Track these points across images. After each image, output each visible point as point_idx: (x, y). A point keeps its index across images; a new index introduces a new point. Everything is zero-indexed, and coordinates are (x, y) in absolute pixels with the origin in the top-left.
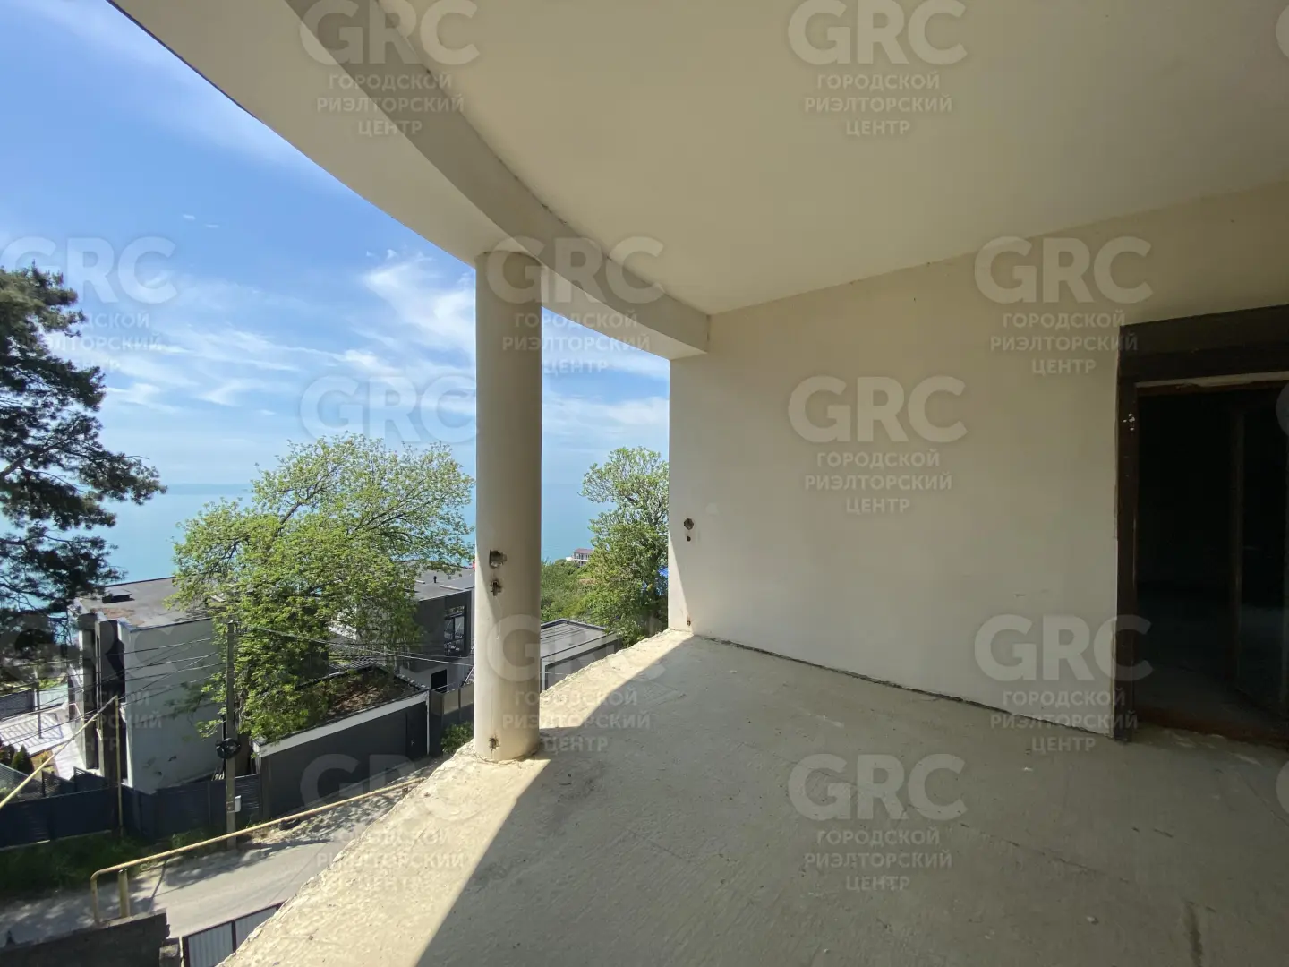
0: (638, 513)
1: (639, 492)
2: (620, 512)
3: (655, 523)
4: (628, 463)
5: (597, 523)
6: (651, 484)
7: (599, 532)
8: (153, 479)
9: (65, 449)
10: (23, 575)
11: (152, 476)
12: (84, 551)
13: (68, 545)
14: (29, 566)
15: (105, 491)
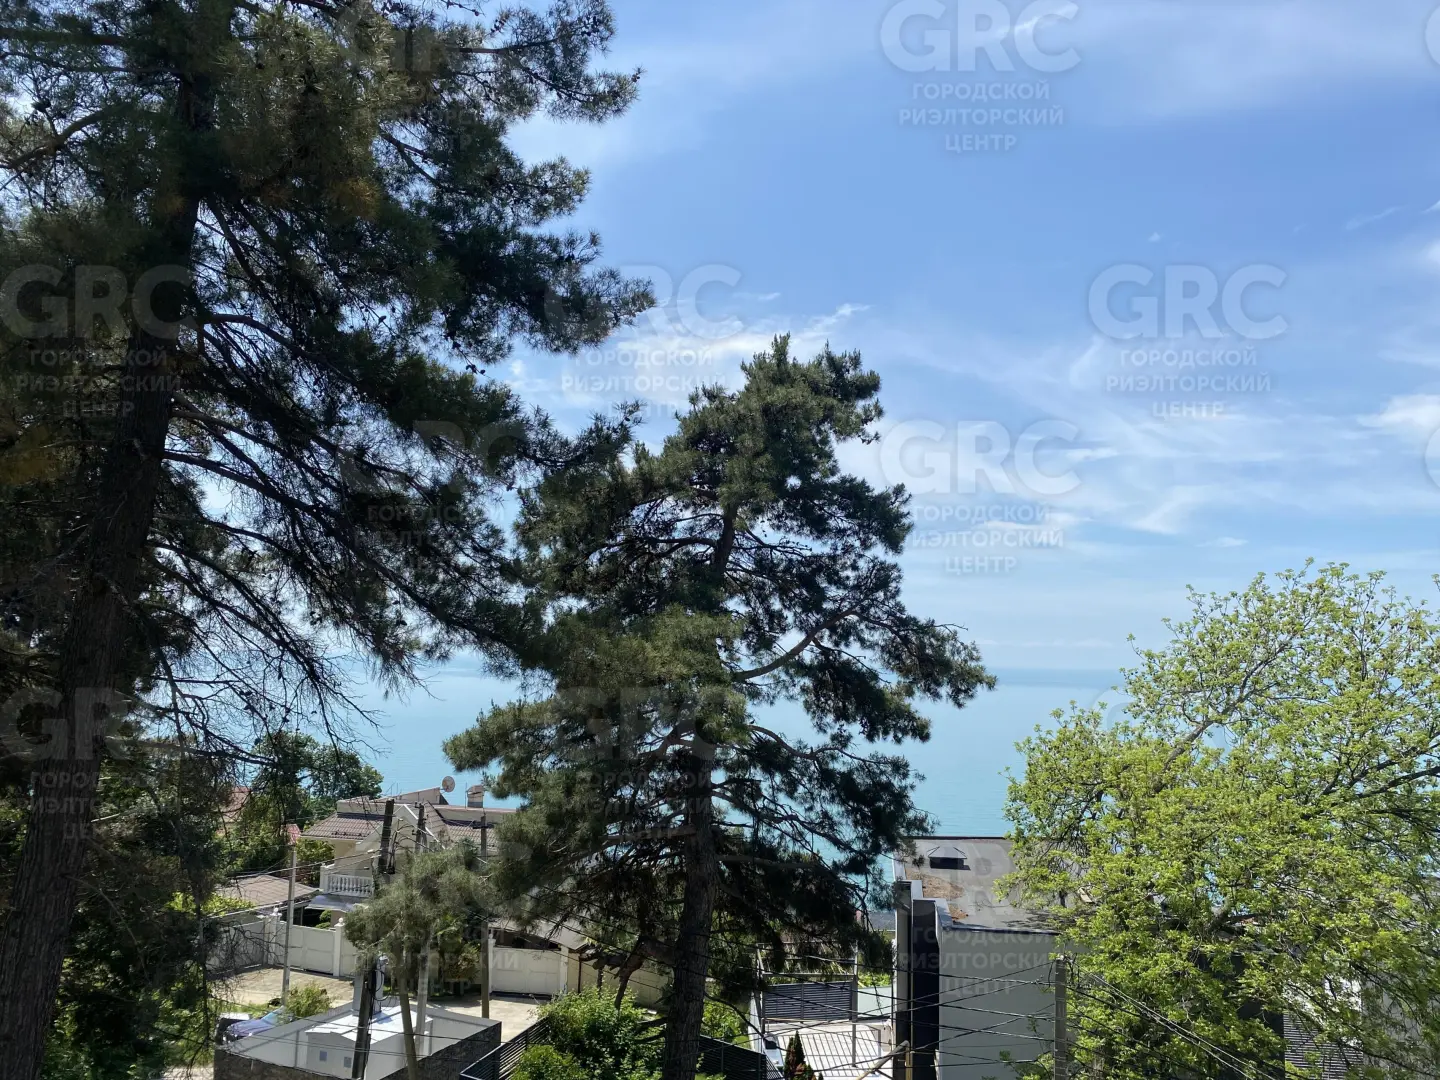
8: (973, 664)
9: (864, 615)
10: (818, 807)
11: (972, 659)
12: (884, 778)
13: (864, 766)
14: (825, 793)
15: (915, 681)
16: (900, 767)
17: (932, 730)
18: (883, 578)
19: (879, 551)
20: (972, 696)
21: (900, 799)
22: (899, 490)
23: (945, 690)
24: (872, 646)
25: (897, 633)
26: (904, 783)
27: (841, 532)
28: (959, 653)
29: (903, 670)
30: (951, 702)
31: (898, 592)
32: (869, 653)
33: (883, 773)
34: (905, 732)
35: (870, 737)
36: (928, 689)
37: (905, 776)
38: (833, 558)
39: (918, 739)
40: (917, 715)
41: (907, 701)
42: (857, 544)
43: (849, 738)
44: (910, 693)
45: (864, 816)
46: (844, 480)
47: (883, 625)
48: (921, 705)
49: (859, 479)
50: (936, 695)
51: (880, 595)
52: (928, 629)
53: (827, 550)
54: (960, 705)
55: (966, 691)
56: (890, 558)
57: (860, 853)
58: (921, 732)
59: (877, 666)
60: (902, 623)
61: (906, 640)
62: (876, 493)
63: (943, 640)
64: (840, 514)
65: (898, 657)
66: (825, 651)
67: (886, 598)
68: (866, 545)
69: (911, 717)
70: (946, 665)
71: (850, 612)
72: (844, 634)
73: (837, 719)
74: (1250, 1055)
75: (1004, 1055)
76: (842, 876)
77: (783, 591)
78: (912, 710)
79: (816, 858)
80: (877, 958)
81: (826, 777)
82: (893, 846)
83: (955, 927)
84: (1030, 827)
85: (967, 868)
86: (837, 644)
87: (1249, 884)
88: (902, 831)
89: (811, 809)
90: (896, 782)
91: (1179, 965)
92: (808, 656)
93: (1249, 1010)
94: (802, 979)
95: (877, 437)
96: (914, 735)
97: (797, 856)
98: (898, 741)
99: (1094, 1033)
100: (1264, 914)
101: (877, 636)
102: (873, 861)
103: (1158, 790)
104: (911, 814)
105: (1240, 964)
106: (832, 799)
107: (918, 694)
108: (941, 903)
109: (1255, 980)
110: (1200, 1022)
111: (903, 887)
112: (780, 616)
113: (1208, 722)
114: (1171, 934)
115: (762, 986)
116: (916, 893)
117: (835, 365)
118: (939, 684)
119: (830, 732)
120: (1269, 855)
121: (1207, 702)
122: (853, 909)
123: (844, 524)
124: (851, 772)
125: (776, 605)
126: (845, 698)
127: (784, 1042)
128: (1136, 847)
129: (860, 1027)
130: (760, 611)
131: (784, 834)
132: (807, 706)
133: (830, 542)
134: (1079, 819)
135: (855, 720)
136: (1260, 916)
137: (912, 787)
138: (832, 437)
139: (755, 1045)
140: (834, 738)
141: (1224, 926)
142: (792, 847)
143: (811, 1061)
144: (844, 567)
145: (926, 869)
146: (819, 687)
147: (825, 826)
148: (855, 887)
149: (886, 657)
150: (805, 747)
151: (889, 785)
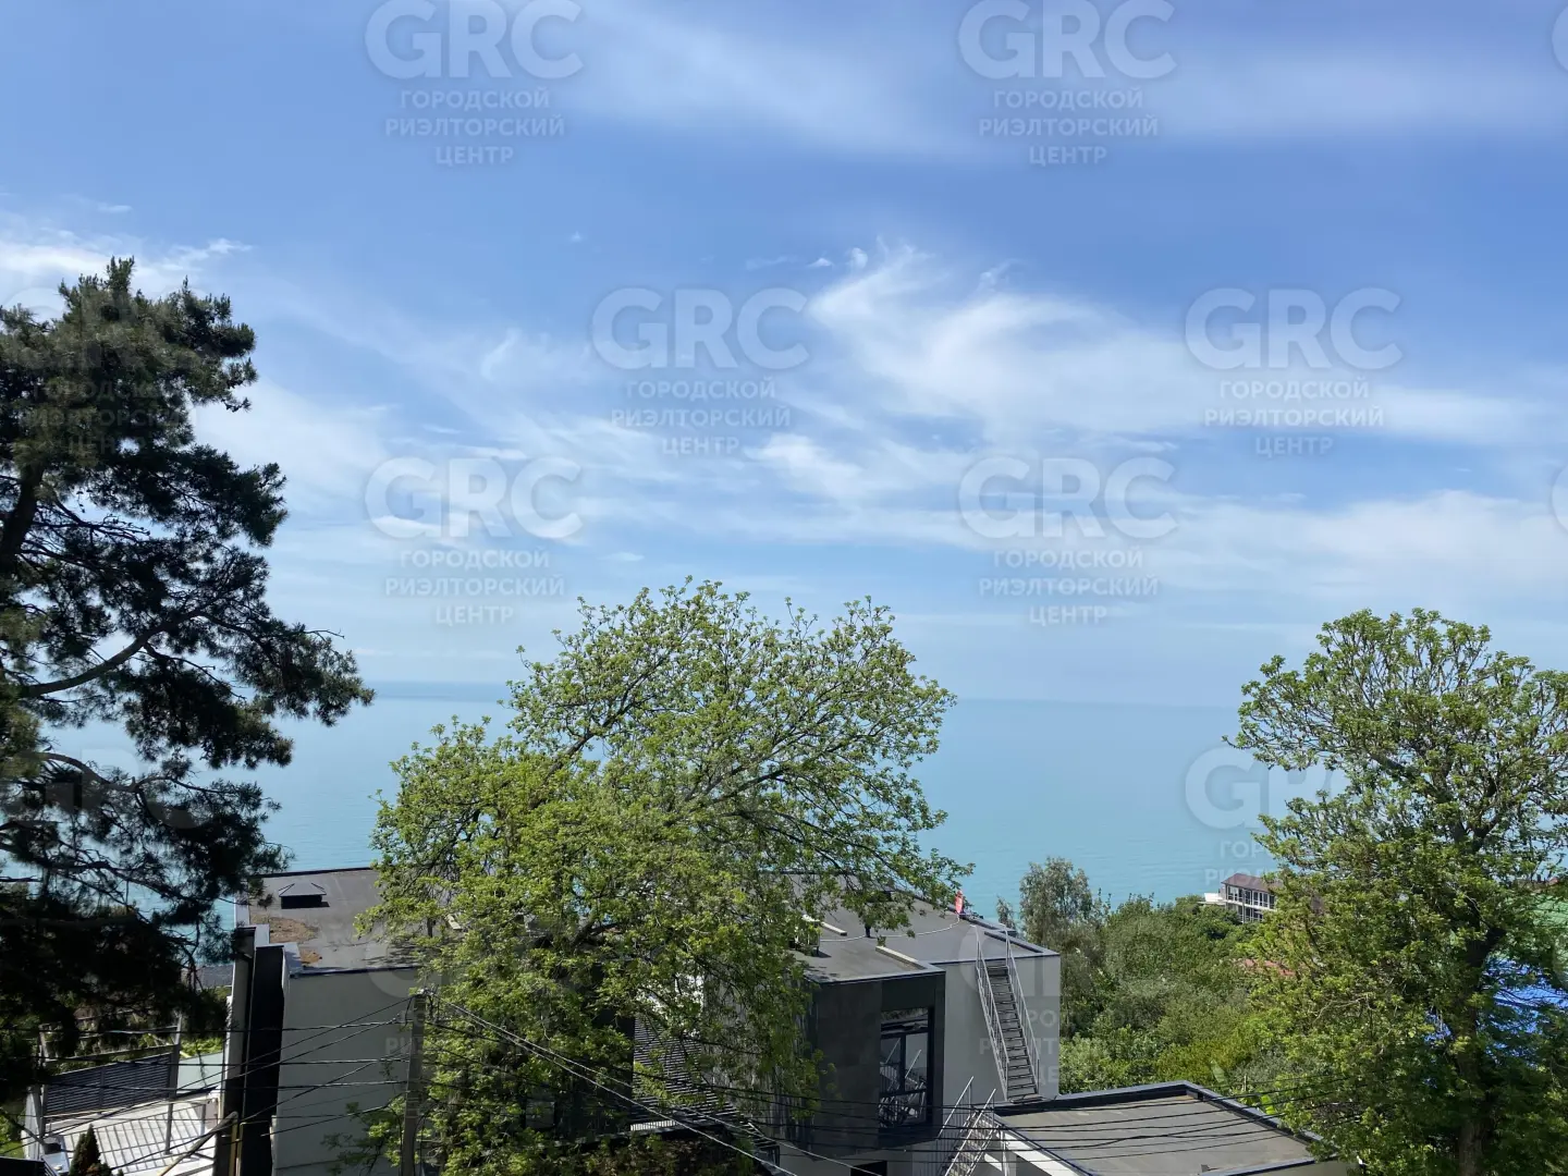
0: (1415, 807)
1: (1416, 745)
2: (1356, 800)
3: (1476, 846)
4: (1378, 656)
5: (1285, 828)
6: (1460, 721)
7: (1291, 854)
8: (347, 676)
9: (217, 617)
10: (138, 849)
11: (346, 670)
12: (229, 810)
13: (204, 796)
14: (149, 832)
15: (276, 696)
16: (250, 796)
17: (294, 753)
18: (245, 573)
19: (241, 541)
20: (344, 713)
21: (248, 833)
22: (272, 470)
23: (312, 706)
24: (224, 654)
25: (257, 640)
26: (253, 814)
27: (192, 515)
28: (332, 664)
29: (263, 683)
30: (319, 719)
31: (261, 591)
32: (219, 663)
33: (227, 803)
34: (260, 754)
35: (215, 764)
36: (291, 705)
37: (256, 805)
38: (180, 545)
39: (276, 763)
40: (276, 735)
41: (265, 719)
42: (213, 530)
43: (187, 766)
44: (270, 710)
45: (200, 855)
46: (199, 451)
47: (240, 629)
48: (282, 723)
49: (220, 452)
50: (302, 712)
51: (240, 593)
52: (298, 635)
53: (171, 535)
54: (329, 723)
55: (337, 707)
56: (255, 551)
57: (190, 899)
58: (281, 754)
59: (229, 678)
60: (264, 627)
61: (268, 648)
62: (241, 471)
63: (314, 648)
64: (192, 492)
65: (258, 668)
66: (162, 660)
67: (247, 598)
68: (224, 533)
69: (268, 737)
70: (315, 678)
71: (197, 612)
72: (189, 640)
73: (172, 744)
74: (601, 1062)
75: (352, 1108)
76: (165, 930)
77: (106, 584)
78: (271, 729)
79: (131, 913)
80: (206, 1020)
81: (149, 814)
82: (235, 886)
83: (307, 973)
84: (400, 854)
85: (326, 905)
86: (178, 650)
87: (613, 895)
88: (248, 869)
89: (129, 851)
90: (244, 814)
91: (541, 982)
92: (136, 665)
93: (603, 1018)
94: (101, 1060)
95: (246, 404)
96: (272, 758)
97: (104, 913)
98: (252, 765)
99: (452, 1066)
100: (625, 922)
101: (230, 643)
102: (209, 907)
103: (535, 806)
104: (260, 849)
105: (598, 974)
106: (159, 838)
107: (279, 711)
108: (291, 947)
109: (613, 987)
110: (557, 1038)
111: (243, 935)
112: (99, 614)
113: (589, 735)
114: (537, 952)
115: (46, 1076)
116: (262, 940)
117: (193, 308)
118: (306, 700)
119: (160, 758)
120: (632, 864)
121: (590, 715)
122: (178, 965)
123: (197, 506)
124: (184, 806)
125: (95, 599)
126: (184, 717)
127: (71, 1141)
128: (509, 866)
129: (178, 1105)
130: (71, 607)
131: (85, 887)
132: (132, 728)
133: (176, 526)
134: (454, 841)
135: (196, 743)
136: (621, 925)
137: (264, 818)
138: (187, 397)
139: (30, 1151)
140: (166, 765)
141: (588, 939)
142: (97, 900)
143: (109, 1158)
144: (194, 558)
145: (276, 911)
146: (150, 705)
147: (148, 871)
148: (182, 941)
149: (242, 667)
150: (125, 777)
151: (236, 816)
